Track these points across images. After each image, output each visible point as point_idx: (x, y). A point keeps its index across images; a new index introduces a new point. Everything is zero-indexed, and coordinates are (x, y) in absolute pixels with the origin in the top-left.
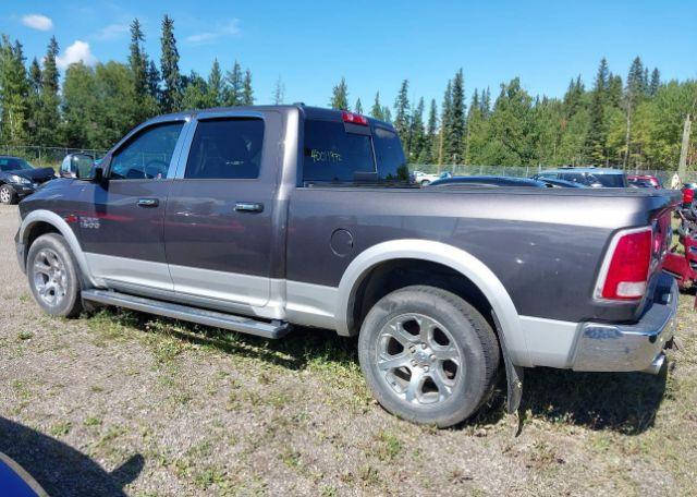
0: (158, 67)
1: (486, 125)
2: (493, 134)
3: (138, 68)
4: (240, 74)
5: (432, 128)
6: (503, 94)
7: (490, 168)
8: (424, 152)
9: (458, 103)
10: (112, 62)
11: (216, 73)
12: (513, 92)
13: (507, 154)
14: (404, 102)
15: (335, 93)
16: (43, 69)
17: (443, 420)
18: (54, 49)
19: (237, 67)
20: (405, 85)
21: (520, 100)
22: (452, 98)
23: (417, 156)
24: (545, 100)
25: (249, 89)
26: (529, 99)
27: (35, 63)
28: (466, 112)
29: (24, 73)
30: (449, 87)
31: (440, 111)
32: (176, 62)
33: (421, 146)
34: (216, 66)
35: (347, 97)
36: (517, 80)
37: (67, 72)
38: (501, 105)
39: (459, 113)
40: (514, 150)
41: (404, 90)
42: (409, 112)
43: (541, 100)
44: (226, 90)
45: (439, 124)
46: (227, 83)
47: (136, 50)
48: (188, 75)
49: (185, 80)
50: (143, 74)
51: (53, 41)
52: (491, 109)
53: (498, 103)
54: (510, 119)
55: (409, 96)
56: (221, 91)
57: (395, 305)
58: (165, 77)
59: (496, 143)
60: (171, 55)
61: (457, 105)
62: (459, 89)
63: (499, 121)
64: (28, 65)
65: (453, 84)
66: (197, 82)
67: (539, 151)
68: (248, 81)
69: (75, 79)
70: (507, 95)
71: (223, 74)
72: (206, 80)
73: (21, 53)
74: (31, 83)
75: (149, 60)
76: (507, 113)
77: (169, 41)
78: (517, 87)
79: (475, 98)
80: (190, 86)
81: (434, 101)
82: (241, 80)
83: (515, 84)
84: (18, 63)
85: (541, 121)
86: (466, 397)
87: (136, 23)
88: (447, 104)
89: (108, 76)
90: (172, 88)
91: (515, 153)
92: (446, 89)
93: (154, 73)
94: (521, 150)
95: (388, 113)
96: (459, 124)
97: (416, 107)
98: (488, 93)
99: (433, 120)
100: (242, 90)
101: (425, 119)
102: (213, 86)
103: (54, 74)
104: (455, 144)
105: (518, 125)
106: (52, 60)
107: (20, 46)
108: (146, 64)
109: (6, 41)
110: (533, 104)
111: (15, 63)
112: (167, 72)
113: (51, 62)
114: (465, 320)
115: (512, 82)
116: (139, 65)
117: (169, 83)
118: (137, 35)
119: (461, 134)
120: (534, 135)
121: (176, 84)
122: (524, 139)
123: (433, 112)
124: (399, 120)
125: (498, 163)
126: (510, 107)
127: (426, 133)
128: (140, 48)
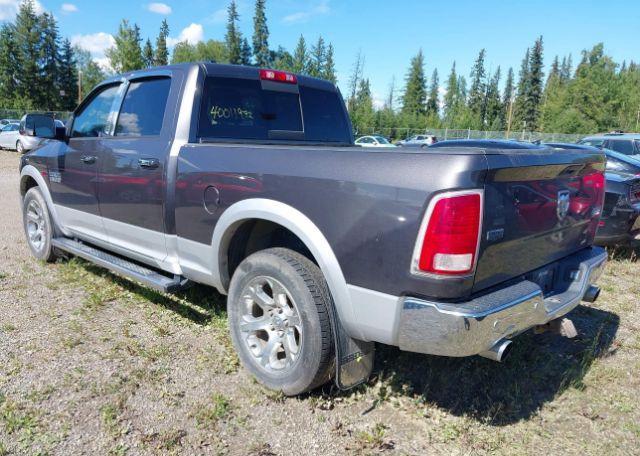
0: (250, 44)
1: (563, 93)
2: (569, 101)
3: (233, 45)
4: (324, 48)
5: (508, 97)
6: (584, 60)
7: (564, 135)
8: (497, 120)
9: (536, 71)
10: (212, 41)
11: (301, 47)
12: (595, 59)
13: (584, 122)
14: (480, 71)
15: (413, 64)
16: (155, 48)
17: (287, 388)
18: (165, 30)
19: (321, 42)
20: (481, 55)
21: (603, 66)
22: (529, 66)
23: (491, 124)
24: (633, 66)
25: (331, 62)
26: (614, 66)
27: (148, 43)
28: (544, 80)
29: (139, 52)
30: (528, 55)
31: (517, 80)
32: (265, 38)
33: (495, 113)
34: (302, 41)
35: (423, 67)
36: (601, 45)
37: (175, 50)
38: (581, 72)
39: (536, 81)
40: (591, 118)
41: (481, 59)
42: (484, 81)
43: (628, 66)
44: (309, 63)
45: (515, 93)
46: (311, 56)
47: (232, 29)
48: (276, 50)
49: (273, 55)
50: (237, 50)
51: (165, 23)
52: (571, 77)
53: (578, 71)
54: (590, 86)
55: (486, 66)
56: (306, 64)
57: (251, 266)
58: (256, 52)
59: (572, 111)
60: (262, 32)
61: (535, 73)
62: (537, 58)
63: (576, 89)
64: (142, 45)
65: (531, 52)
66: (284, 56)
67: (620, 118)
68: (331, 54)
69: (180, 56)
70: (588, 61)
71: (308, 48)
72: (292, 54)
73: (138, 34)
74: (145, 61)
75: (243, 37)
76: (588, 81)
77: (260, 20)
78: (601, 53)
79: (555, 66)
80: (277, 60)
81: (511, 71)
82: (325, 54)
83: (599, 50)
84: (135, 43)
85: (624, 88)
86: (304, 367)
87: (233, 5)
88: (525, 72)
89: (206, 52)
90: (262, 62)
91: (593, 122)
92: (524, 57)
93: (247, 49)
94: (600, 118)
95: (464, 82)
96: (536, 92)
97: (492, 76)
98: (570, 61)
99: (509, 88)
100: (325, 63)
101: (501, 88)
102: (298, 60)
103: (164, 53)
104: (531, 112)
105: (597, 92)
106: (163, 40)
107: (138, 29)
108: (240, 41)
109: (126, 25)
110: (618, 71)
111: (132, 44)
112: (258, 48)
113: (162, 43)
114: (305, 285)
115: (594, 49)
116: (234, 41)
117: (259, 58)
118: (234, 16)
119: (538, 102)
120: (614, 102)
121: (265, 58)
122: (604, 106)
123: (510, 81)
124: (475, 88)
125: (573, 131)
126: (590, 74)
127: (502, 101)
128: (235, 27)
